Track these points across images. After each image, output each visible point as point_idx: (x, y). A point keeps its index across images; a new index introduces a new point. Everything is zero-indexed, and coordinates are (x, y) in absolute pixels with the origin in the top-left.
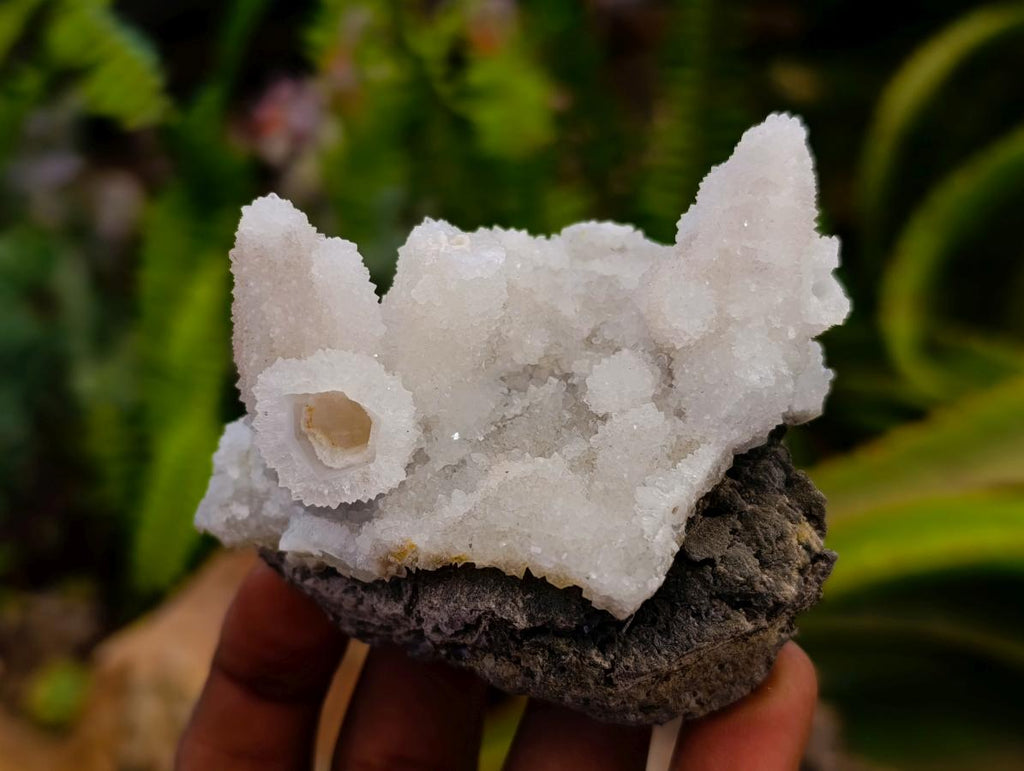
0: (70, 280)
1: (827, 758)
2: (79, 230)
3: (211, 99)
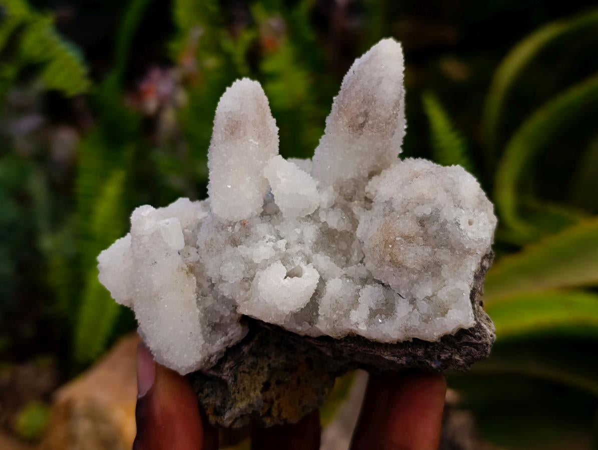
0: (37, 185)
1: (467, 442)
2: (42, 157)
3: (112, 79)
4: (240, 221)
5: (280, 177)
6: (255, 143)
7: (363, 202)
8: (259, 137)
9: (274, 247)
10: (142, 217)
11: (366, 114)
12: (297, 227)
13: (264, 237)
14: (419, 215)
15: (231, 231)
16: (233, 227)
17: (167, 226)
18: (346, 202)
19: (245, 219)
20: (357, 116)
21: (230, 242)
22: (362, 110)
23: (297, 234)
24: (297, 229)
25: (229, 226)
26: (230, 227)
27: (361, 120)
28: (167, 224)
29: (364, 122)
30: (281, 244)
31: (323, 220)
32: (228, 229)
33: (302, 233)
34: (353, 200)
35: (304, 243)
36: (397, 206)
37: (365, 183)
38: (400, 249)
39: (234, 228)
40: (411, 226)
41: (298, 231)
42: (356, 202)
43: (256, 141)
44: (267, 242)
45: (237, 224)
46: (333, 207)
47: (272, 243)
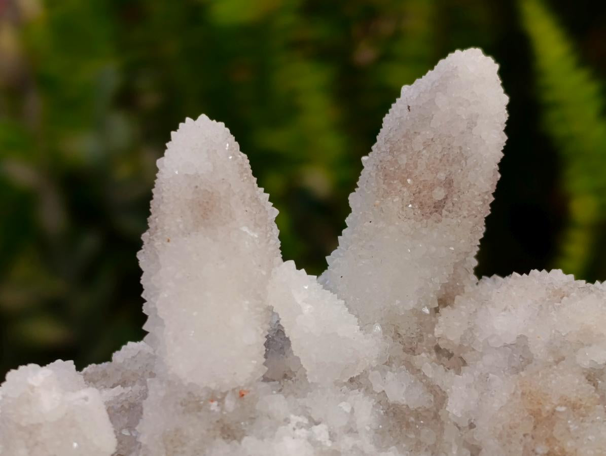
4: (233, 390)
5: (299, 302)
6: (252, 234)
7: (434, 356)
8: (256, 225)
9: (309, 439)
10: (32, 388)
11: (449, 183)
12: (343, 400)
13: (287, 421)
14: (586, 364)
15: (217, 410)
16: (221, 401)
17: (87, 403)
18: (405, 354)
19: (242, 385)
20: (432, 187)
21: (218, 433)
22: (442, 176)
23: (346, 412)
24: (344, 403)
25: (212, 401)
26: (215, 403)
27: (439, 194)
28: (86, 399)
29: (446, 198)
30: (321, 432)
31: (378, 387)
32: (210, 406)
33: (353, 410)
34: (417, 352)
35: (357, 432)
36: (538, 349)
37: (433, 320)
38: (568, 429)
39: (223, 403)
40: (579, 384)
41: (346, 407)
42: (423, 355)
43: (254, 231)
44: (294, 429)
45: (228, 396)
46: (389, 363)
47: (303, 430)
